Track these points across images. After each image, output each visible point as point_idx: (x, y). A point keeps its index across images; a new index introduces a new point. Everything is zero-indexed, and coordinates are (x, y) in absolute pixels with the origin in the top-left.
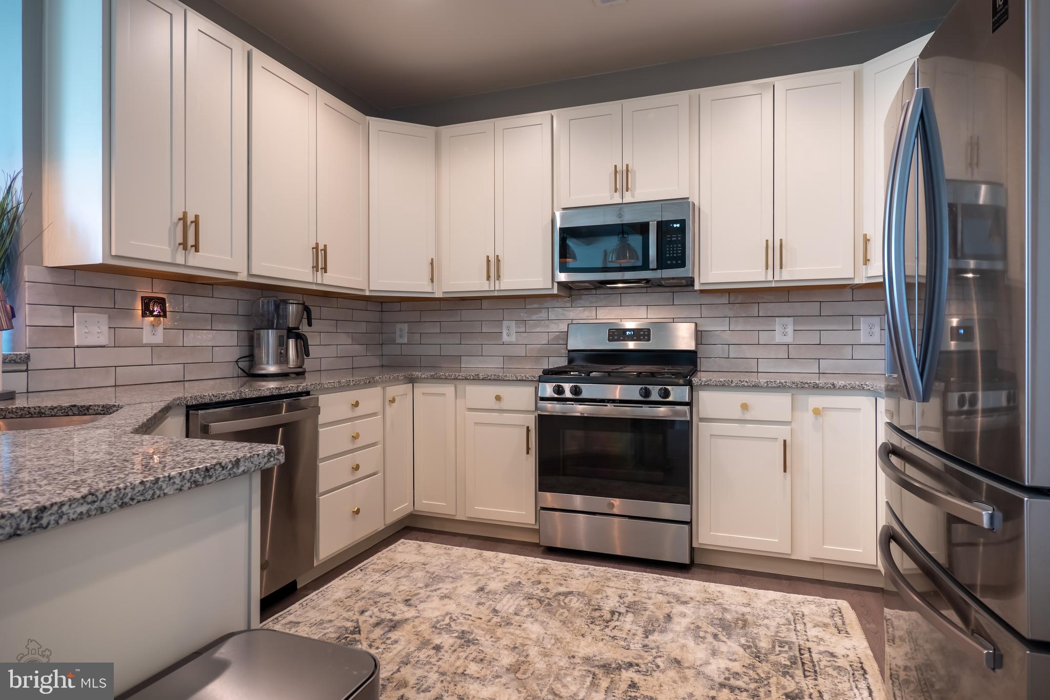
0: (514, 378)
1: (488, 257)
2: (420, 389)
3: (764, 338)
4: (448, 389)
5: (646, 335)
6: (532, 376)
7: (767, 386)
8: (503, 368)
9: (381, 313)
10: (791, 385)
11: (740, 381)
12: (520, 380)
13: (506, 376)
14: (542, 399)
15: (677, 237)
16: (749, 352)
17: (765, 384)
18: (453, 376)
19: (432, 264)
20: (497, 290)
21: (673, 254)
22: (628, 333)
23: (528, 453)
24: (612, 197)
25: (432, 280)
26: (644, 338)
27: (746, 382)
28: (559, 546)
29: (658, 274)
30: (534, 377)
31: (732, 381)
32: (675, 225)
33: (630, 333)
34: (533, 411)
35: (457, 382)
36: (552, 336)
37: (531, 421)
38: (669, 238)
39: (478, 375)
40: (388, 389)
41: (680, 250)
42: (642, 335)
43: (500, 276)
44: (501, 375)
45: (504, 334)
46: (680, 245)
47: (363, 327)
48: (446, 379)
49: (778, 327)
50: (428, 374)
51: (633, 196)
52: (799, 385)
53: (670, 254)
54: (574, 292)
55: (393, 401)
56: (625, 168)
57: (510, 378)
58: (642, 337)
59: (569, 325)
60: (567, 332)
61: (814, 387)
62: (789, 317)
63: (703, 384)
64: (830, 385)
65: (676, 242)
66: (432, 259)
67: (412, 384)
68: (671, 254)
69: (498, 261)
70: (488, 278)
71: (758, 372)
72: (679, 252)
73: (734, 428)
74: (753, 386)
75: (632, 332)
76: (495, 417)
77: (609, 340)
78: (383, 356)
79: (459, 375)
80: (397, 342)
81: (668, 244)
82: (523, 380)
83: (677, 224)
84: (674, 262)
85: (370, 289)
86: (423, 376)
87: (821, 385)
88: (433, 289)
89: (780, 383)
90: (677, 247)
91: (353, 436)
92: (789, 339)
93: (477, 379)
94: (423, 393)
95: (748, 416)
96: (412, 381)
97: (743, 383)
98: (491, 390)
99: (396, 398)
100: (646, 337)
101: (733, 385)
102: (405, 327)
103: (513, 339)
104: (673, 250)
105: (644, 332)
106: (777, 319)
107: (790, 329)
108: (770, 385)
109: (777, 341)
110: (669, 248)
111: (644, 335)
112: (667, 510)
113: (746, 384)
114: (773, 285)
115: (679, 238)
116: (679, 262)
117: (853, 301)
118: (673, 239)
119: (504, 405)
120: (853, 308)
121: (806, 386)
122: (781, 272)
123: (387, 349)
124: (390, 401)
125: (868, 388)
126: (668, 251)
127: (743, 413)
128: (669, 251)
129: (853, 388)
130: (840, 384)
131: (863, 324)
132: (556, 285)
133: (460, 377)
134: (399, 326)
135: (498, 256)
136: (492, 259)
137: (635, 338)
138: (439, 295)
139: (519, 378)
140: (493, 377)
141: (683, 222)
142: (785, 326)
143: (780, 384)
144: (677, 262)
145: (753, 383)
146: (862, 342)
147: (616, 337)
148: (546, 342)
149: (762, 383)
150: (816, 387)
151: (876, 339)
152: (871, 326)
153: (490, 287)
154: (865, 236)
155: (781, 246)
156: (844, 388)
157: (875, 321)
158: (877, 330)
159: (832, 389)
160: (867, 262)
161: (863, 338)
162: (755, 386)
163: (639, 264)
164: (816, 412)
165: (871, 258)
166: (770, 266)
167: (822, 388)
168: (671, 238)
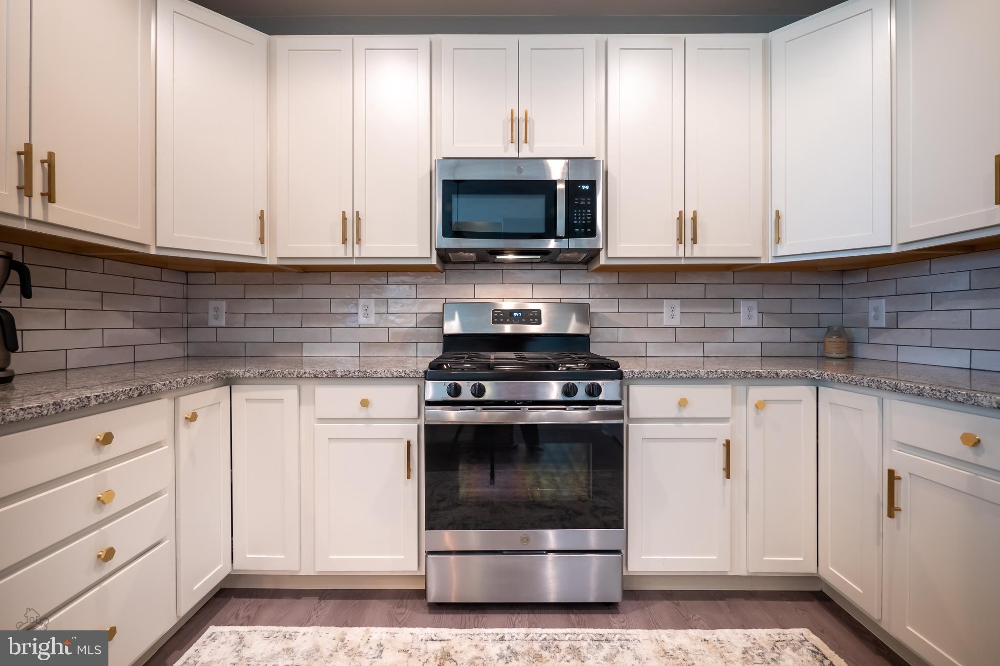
0: (388, 375)
1: (344, 213)
2: (241, 394)
3: (652, 320)
4: (288, 393)
5: (536, 317)
6: (415, 372)
7: (708, 378)
8: (359, 357)
9: (185, 286)
10: (733, 376)
11: (678, 371)
12: (397, 377)
13: (376, 372)
14: (429, 403)
15: (586, 201)
16: (638, 336)
17: (706, 375)
18: (295, 374)
19: (261, 218)
20: (356, 258)
21: (582, 220)
22: (515, 314)
23: (409, 477)
24: (506, 149)
25: (262, 240)
26: (534, 320)
27: (685, 373)
28: (453, 601)
29: (564, 244)
30: (417, 373)
31: (669, 372)
32: (584, 187)
33: (518, 315)
34: (416, 419)
35: (301, 382)
36: (421, 317)
37: (412, 432)
38: (577, 201)
39: (334, 371)
40: (182, 400)
41: (589, 216)
42: (531, 317)
43: (360, 240)
44: (369, 370)
45: (360, 315)
46: (589, 211)
47: (155, 304)
48: (285, 378)
49: (665, 310)
50: (254, 371)
51: (531, 150)
52: (742, 376)
53: (578, 220)
54: (449, 266)
55: (193, 417)
56: (522, 116)
57: (383, 375)
58: (531, 320)
59: (445, 305)
60: (443, 313)
61: (757, 377)
62: (676, 299)
63: (635, 376)
64: (773, 375)
65: (586, 207)
66: (262, 212)
67: (228, 387)
68: (580, 220)
69: (359, 219)
70: (344, 241)
71: (646, 357)
72: (589, 218)
73: (670, 429)
74: (692, 377)
75: (520, 314)
76: (360, 429)
77: (494, 323)
78: (189, 343)
79: (305, 373)
80: (210, 324)
81: (575, 209)
82: (401, 377)
83: (585, 185)
84: (583, 230)
85: (158, 245)
86: (247, 375)
87: (764, 374)
88: (263, 251)
89: (722, 373)
90: (586, 213)
91: (99, 499)
92: (676, 322)
93: (332, 377)
94: (246, 399)
95: (685, 414)
96: (229, 382)
97: (681, 375)
98: (355, 392)
99: (198, 412)
100: (536, 320)
101: (670, 376)
102: (223, 305)
103: (372, 320)
104: (582, 216)
105: (534, 313)
106: (665, 300)
107: (677, 311)
108: (710, 376)
109: (664, 324)
110: (578, 213)
111: (534, 317)
112: (593, 537)
113: (685, 376)
114: (683, 262)
115: (589, 203)
116: (589, 230)
117: (734, 284)
118: (582, 203)
119: (373, 412)
120: (733, 291)
121: (749, 376)
122: (692, 248)
123: (196, 335)
124: (186, 418)
125: (812, 376)
126: (576, 216)
127: (680, 410)
128: (578, 216)
129: (796, 377)
130: (783, 373)
131: (743, 306)
132: (434, 253)
133: (307, 375)
134: (212, 304)
135: (358, 213)
136: (349, 216)
137: (524, 320)
138: (271, 261)
139: (395, 374)
140: (357, 373)
141: (593, 184)
142: (672, 309)
143: (721, 375)
144: (586, 230)
145: (693, 374)
146: (742, 325)
147: (502, 320)
148: (414, 325)
149: (702, 374)
150: (759, 376)
151: (754, 322)
152: (750, 310)
153: (346, 253)
154: (777, 212)
155: (694, 219)
156: (787, 376)
157: (754, 304)
158: (755, 313)
159: (776, 379)
160: (778, 240)
161: (743, 321)
162: (694, 378)
163: (541, 230)
164: (760, 406)
165: (783, 236)
166: (680, 240)
167: (766, 377)
168: (579, 201)
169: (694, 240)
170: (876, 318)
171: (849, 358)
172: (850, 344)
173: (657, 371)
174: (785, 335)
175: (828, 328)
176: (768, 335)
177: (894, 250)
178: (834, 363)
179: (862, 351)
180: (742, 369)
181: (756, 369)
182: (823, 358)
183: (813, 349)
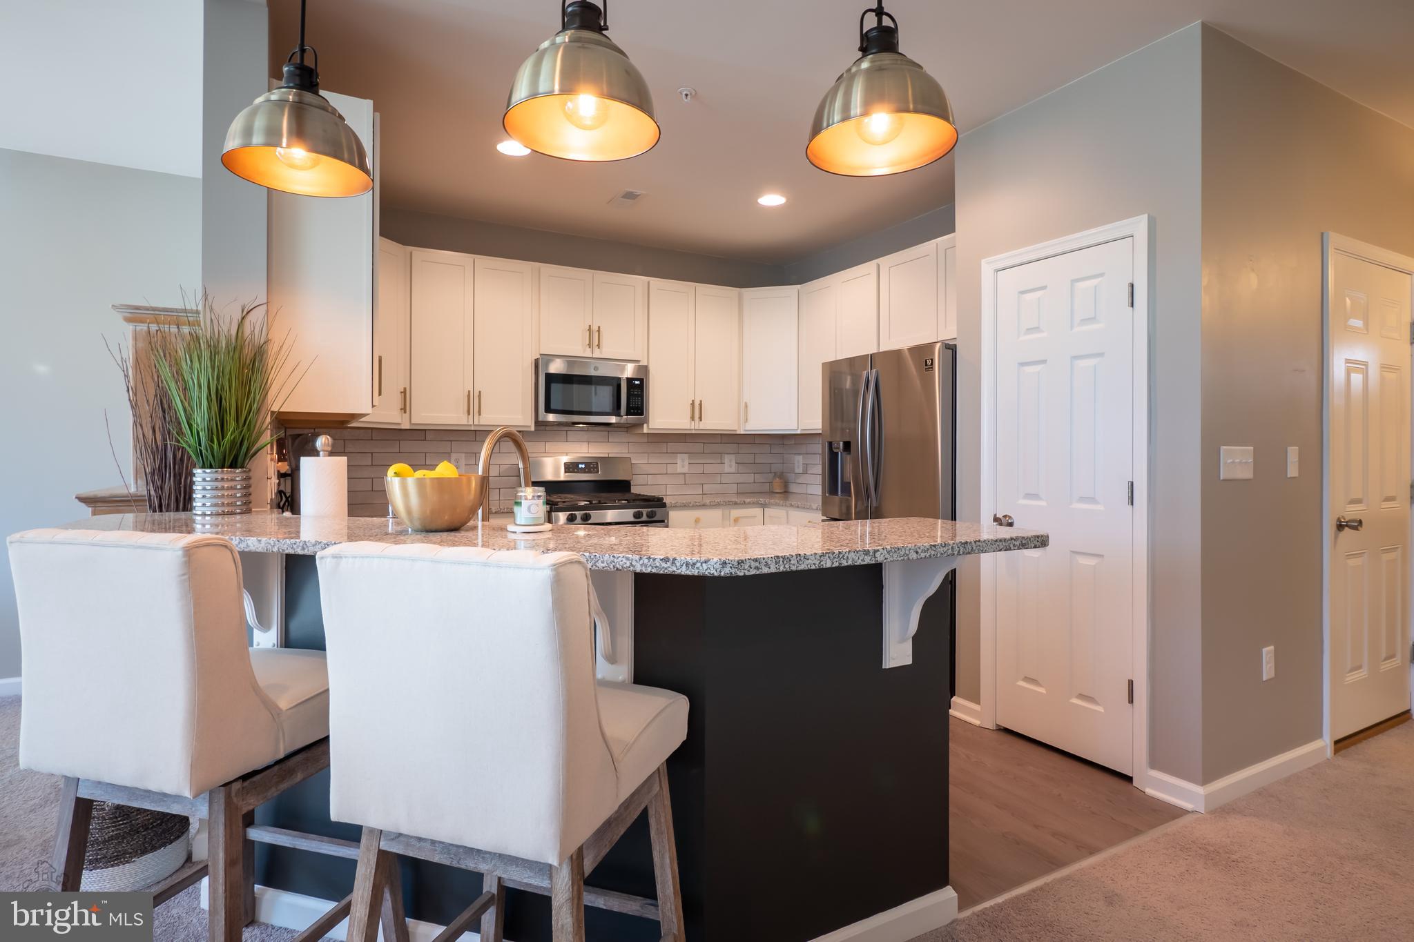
1: (469, 392)
3: (670, 469)
5: (595, 468)
7: (710, 505)
10: (723, 504)
15: (638, 392)
16: (661, 480)
19: (403, 393)
20: (475, 425)
22: (580, 466)
24: (584, 351)
25: (405, 410)
26: (593, 470)
29: (624, 419)
31: (690, 502)
32: (639, 383)
33: (582, 466)
41: (642, 402)
43: (480, 412)
49: (679, 461)
51: (601, 353)
52: (727, 503)
53: (634, 404)
56: (596, 329)
61: (734, 504)
62: (686, 453)
63: (673, 505)
65: (638, 396)
66: (405, 389)
69: (479, 397)
70: (468, 412)
72: (639, 403)
74: (702, 505)
75: (584, 465)
77: (566, 472)
81: (633, 397)
83: (637, 381)
84: (635, 411)
87: (738, 502)
90: (639, 399)
92: (685, 470)
97: (696, 504)
100: (595, 470)
101: (691, 505)
105: (593, 465)
107: (686, 463)
109: (681, 471)
110: (634, 399)
111: (593, 468)
114: (693, 432)
115: (641, 393)
117: (721, 443)
118: (635, 393)
120: (722, 450)
121: (731, 503)
122: (699, 423)
126: (632, 402)
128: (634, 402)
129: (754, 503)
131: (727, 459)
132: (533, 422)
135: (480, 392)
136: (472, 394)
137: (587, 470)
138: (405, 426)
141: (642, 380)
142: (683, 461)
144: (639, 410)
147: (571, 470)
149: (707, 503)
150: (736, 503)
151: (733, 470)
152: (730, 461)
153: (468, 421)
154: (746, 404)
155: (701, 405)
156: (749, 503)
157: (733, 457)
158: (733, 463)
159: (744, 505)
160: (746, 420)
161: (727, 469)
162: (704, 505)
163: (608, 409)
164: (736, 520)
165: (749, 418)
166: (693, 418)
167: (740, 504)
168: (633, 392)
169: (700, 419)
170: (798, 467)
171: (786, 492)
172: (786, 484)
173: (685, 502)
174: (750, 478)
175: (775, 473)
176: (741, 478)
177: (799, 432)
178: (777, 495)
179: (793, 488)
180: (727, 500)
181: (735, 499)
182: (772, 493)
183: (767, 487)
